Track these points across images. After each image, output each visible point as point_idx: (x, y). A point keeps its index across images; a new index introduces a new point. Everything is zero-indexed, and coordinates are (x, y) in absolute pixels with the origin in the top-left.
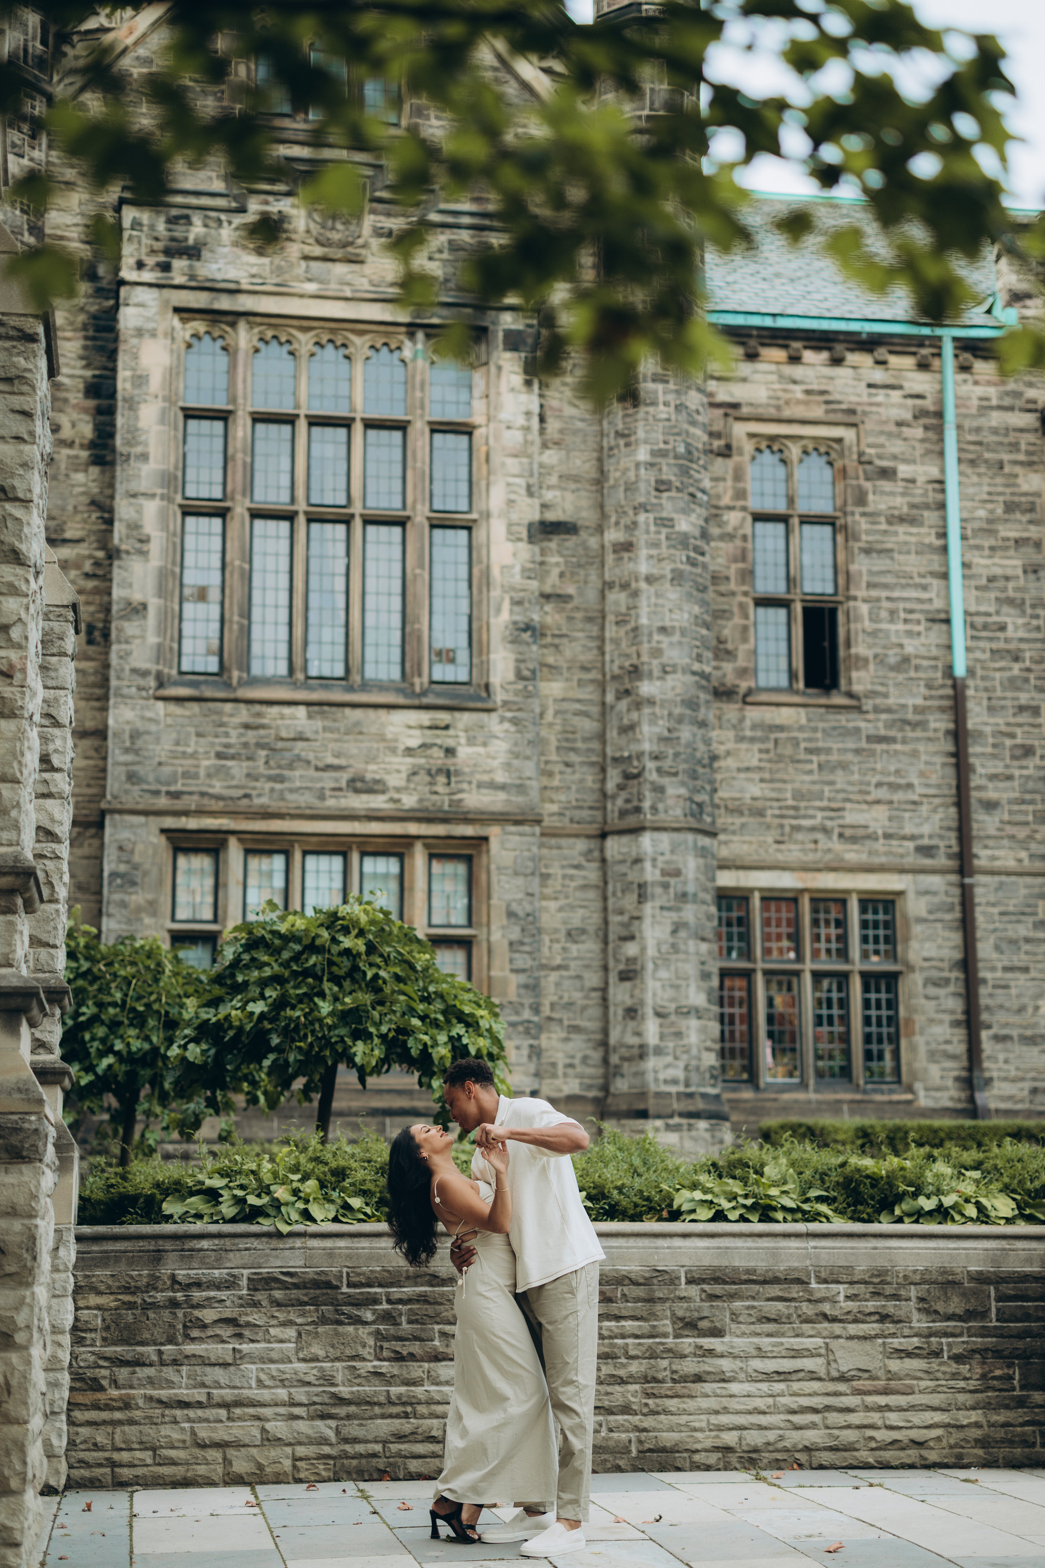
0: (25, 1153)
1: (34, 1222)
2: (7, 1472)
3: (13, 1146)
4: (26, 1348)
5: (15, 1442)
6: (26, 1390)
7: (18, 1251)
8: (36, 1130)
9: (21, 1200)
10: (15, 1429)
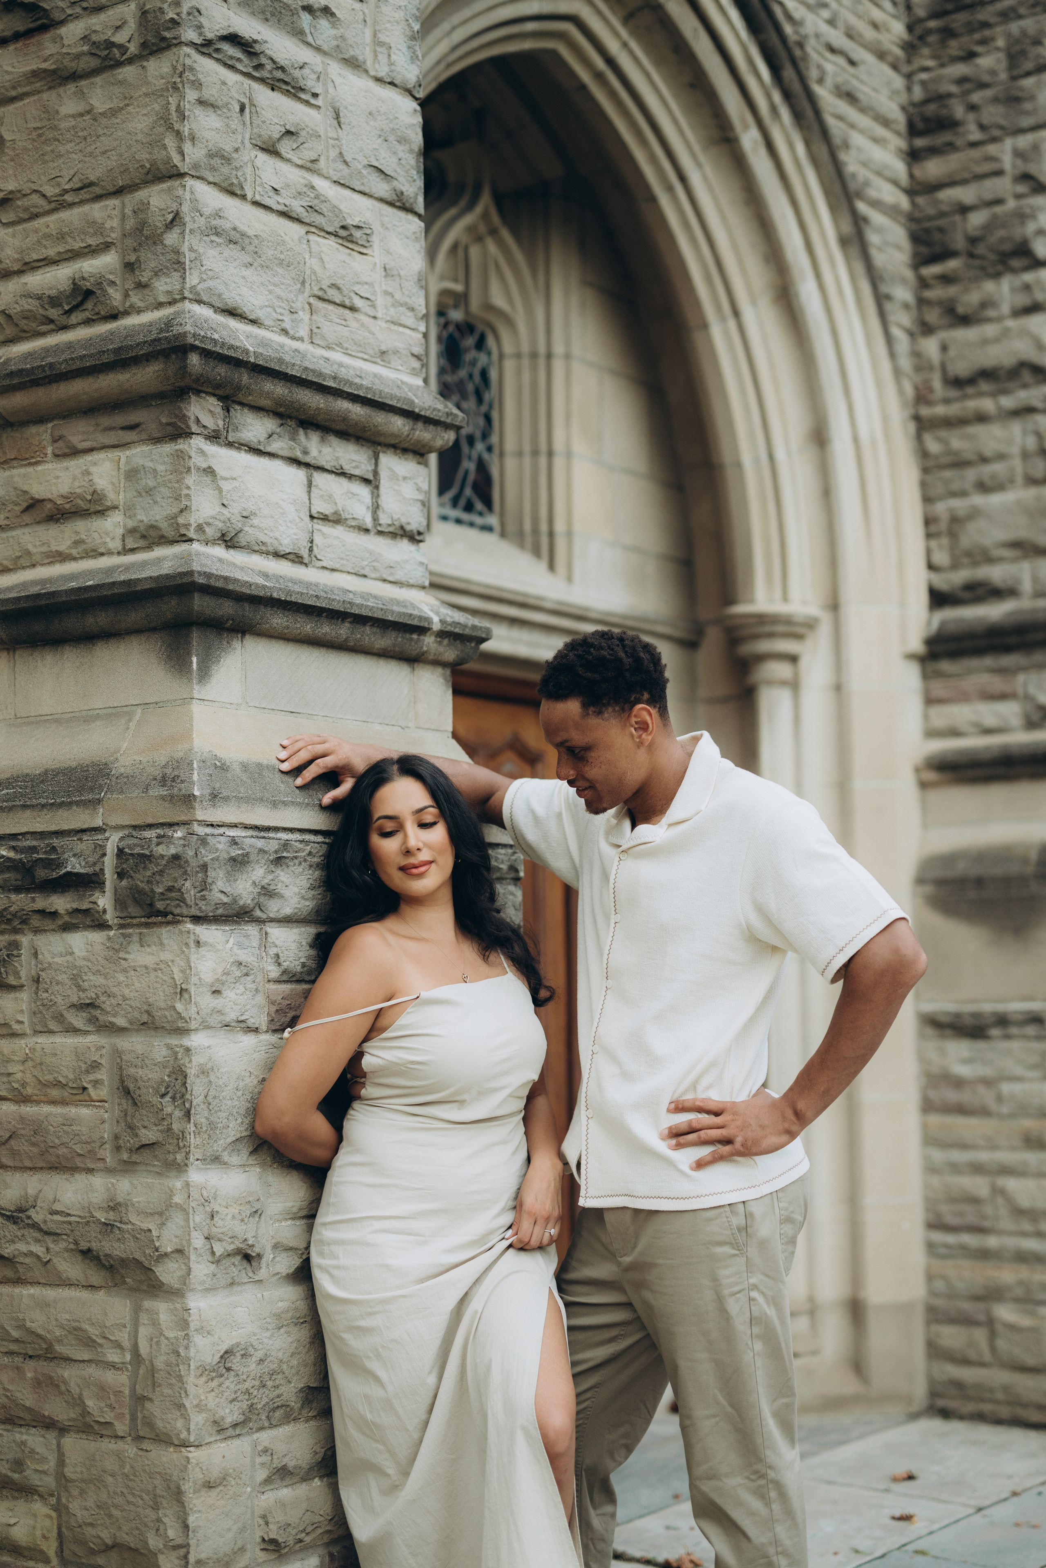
0: (160, 905)
1: (186, 1042)
2: (154, 1542)
3: (141, 892)
4: (176, 1293)
5: (167, 1480)
6: (180, 1378)
7: (155, 1100)
8: (176, 857)
9: (159, 999)
10: (166, 1457)
